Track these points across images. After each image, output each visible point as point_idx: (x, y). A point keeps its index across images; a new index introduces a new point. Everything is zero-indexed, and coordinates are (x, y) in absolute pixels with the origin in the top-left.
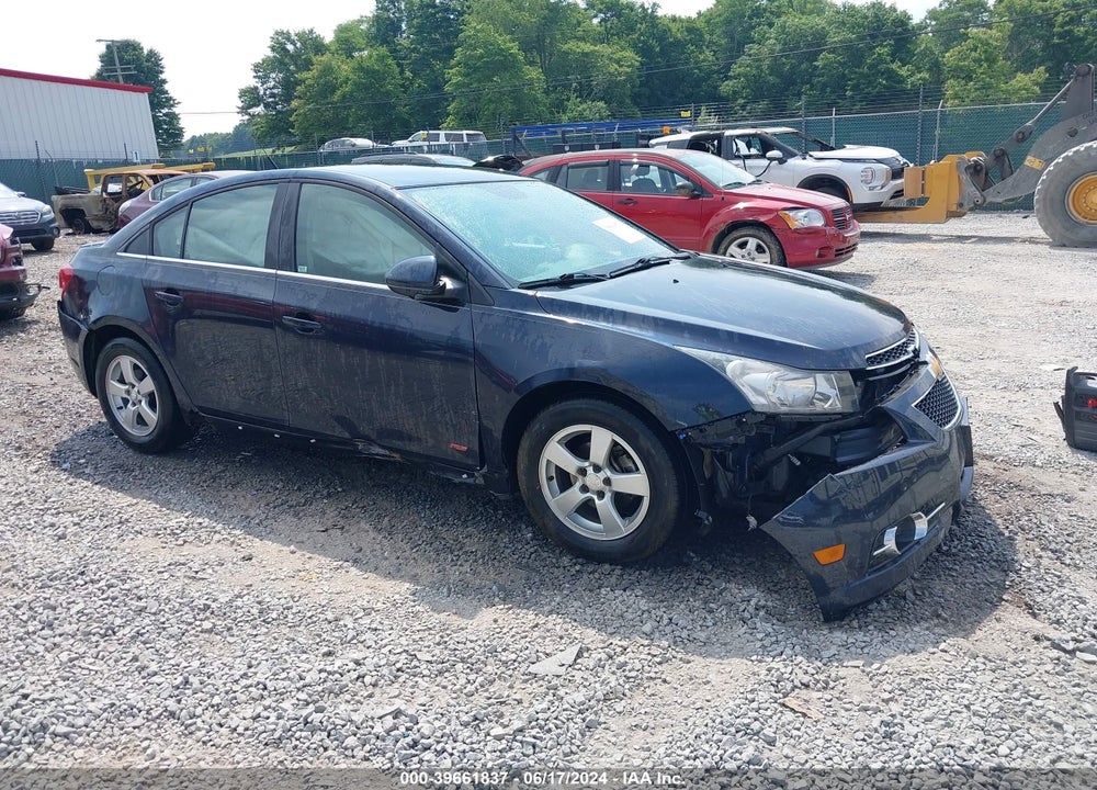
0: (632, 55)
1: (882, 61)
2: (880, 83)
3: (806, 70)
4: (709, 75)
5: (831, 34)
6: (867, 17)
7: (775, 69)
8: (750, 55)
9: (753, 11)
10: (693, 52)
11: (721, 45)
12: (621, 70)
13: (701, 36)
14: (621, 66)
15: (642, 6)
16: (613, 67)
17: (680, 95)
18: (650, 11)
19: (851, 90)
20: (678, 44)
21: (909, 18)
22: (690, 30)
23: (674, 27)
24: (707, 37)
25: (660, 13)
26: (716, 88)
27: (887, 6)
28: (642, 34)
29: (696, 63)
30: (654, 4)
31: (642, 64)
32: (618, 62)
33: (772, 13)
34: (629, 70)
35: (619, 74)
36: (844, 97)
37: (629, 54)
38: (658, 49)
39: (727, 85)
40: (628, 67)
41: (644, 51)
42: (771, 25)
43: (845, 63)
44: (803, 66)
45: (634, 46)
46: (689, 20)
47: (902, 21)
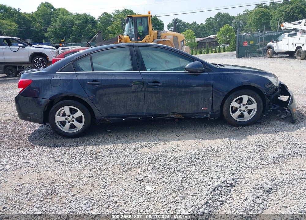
0: (15, 24)
1: (90, 29)
2: (91, 34)
3: (70, 30)
4: (41, 30)
5: (75, 21)
6: (84, 17)
7: (61, 30)
8: (52, 26)
9: (50, 13)
10: (34, 24)
11: (42, 22)
12: (12, 28)
13: (36, 19)
14: (12, 27)
15: (14, 9)
16: (9, 27)
17: (32, 36)
18: (17, 11)
19: (83, 36)
20: (29, 21)
21: (94, 18)
22: (32, 17)
23: (27, 16)
24: (37, 20)
25: (21, 11)
26: (44, 35)
27: (88, 15)
28: (16, 18)
29: (36, 27)
30: (19, 9)
31: (18, 27)
32: (10, 26)
33: (56, 14)
34: (15, 28)
35: (11, 30)
36: (82, 38)
37: (14, 23)
38: (23, 22)
39: (47, 34)
40: (14, 27)
41: (18, 23)
42: (57, 17)
43: (80, 29)
44: (69, 29)
45: (14, 21)
46: (30, 14)
47: (92, 19)
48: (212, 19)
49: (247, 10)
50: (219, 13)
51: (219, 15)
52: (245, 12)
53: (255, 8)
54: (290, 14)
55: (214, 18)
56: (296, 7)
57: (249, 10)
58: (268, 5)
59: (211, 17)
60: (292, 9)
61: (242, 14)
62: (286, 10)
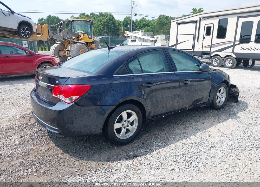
48: (44, 20)
49: (73, 16)
50: (50, 16)
51: (50, 17)
52: (72, 18)
53: (80, 16)
54: (107, 24)
55: (45, 19)
56: (110, 19)
57: (75, 17)
58: (89, 15)
59: (43, 18)
60: (107, 20)
61: (69, 19)
62: (103, 21)
